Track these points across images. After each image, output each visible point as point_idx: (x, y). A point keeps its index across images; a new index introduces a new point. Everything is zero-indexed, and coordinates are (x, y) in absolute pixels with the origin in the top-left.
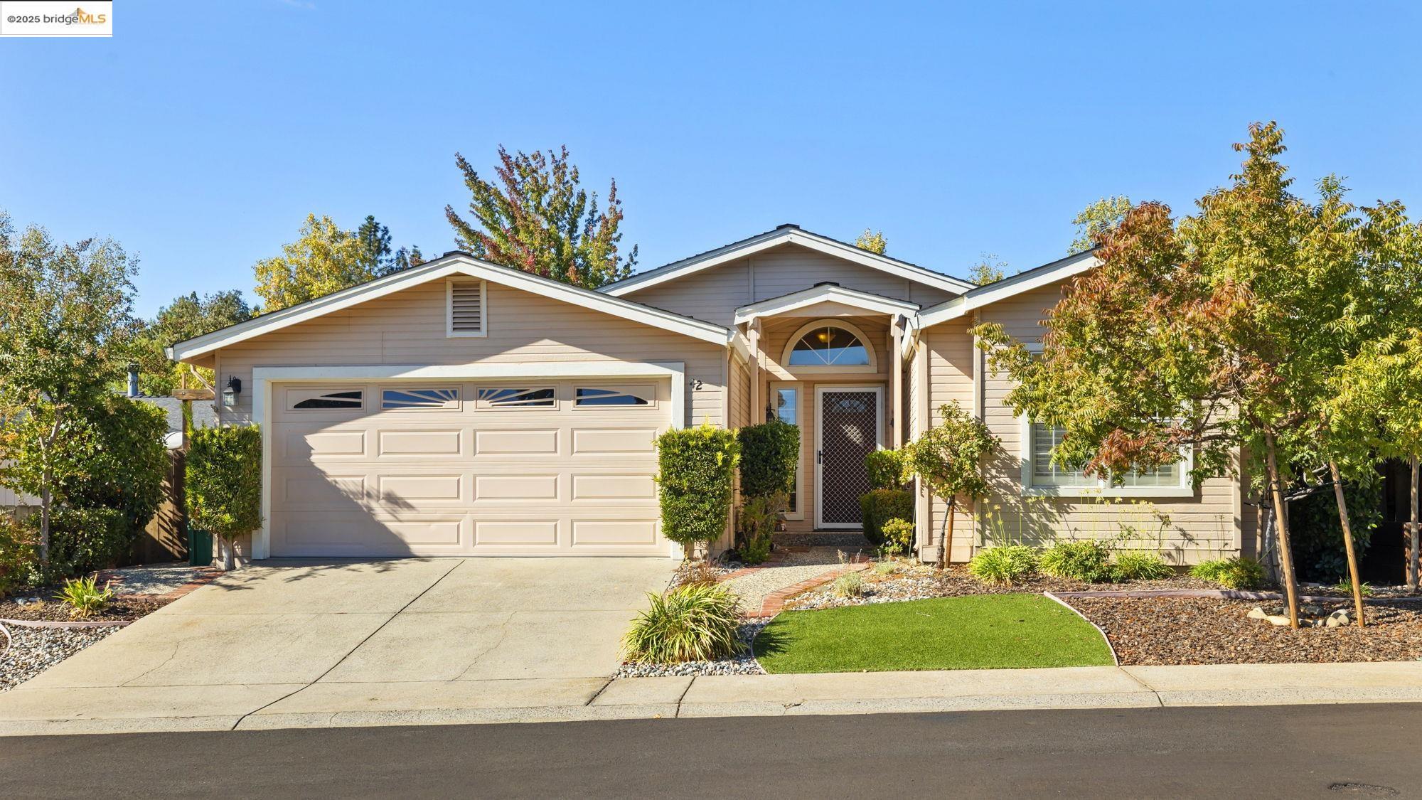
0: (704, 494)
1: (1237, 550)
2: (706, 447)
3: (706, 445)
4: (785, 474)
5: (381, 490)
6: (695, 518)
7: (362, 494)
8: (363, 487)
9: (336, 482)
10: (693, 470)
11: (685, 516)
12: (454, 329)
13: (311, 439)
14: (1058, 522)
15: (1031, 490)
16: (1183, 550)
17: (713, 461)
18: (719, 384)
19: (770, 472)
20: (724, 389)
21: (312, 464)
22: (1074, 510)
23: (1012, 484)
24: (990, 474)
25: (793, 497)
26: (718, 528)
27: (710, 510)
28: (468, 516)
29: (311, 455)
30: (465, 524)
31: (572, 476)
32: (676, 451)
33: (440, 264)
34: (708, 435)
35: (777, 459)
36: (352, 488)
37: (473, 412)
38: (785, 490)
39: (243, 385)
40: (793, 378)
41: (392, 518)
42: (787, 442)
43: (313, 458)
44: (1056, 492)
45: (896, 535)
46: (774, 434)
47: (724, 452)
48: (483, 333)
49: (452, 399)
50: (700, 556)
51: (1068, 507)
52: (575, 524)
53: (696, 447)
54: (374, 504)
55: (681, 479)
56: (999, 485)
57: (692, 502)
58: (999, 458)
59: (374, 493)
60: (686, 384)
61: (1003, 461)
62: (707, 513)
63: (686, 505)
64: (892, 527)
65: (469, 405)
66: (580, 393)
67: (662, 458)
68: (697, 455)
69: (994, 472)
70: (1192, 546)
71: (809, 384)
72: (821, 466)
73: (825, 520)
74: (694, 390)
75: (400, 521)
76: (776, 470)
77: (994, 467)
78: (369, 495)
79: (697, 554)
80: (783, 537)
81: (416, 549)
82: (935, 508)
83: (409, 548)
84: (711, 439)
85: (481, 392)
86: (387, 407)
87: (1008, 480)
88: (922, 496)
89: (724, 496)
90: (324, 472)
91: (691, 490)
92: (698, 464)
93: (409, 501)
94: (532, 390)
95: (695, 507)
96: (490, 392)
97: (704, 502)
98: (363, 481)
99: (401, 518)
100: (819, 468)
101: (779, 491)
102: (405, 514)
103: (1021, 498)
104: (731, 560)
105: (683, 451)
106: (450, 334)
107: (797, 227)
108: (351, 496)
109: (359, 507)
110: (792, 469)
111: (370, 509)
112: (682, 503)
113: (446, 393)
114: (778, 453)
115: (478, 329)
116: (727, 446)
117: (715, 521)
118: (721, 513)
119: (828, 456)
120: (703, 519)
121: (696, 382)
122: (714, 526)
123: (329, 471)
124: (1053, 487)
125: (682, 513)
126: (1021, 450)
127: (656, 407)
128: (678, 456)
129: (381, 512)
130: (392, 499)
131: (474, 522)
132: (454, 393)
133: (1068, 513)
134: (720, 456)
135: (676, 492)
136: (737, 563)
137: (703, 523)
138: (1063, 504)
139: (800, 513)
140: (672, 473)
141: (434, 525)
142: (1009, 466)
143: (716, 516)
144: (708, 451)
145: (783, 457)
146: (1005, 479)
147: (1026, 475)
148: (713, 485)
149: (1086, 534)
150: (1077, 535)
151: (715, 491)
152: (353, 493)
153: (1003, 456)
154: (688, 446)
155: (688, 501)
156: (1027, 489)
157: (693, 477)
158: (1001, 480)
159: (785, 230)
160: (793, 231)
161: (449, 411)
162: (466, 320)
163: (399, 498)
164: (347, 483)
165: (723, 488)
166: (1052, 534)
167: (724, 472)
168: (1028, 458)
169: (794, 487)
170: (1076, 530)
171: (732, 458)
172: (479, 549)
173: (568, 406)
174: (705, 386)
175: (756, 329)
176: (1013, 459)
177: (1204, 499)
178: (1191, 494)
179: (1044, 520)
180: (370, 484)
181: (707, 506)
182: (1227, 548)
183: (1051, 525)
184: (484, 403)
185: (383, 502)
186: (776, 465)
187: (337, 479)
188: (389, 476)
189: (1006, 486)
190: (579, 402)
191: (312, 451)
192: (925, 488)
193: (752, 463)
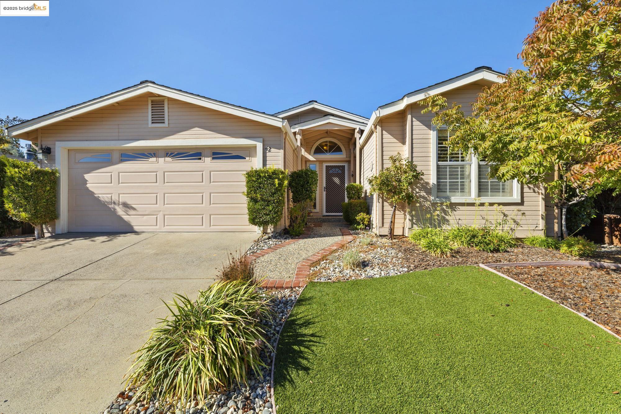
0: (269, 201)
1: (542, 230)
2: (270, 177)
3: (270, 176)
4: (312, 193)
5: (120, 201)
6: (264, 214)
7: (111, 203)
8: (111, 199)
9: (99, 197)
10: (263, 189)
11: (259, 213)
12: (152, 123)
13: (87, 176)
14: (450, 216)
15: (437, 199)
16: (514, 230)
17: (273, 184)
18: (279, 149)
19: (304, 192)
20: (282, 151)
21: (87, 189)
22: (459, 210)
23: (427, 196)
24: (416, 191)
25: (315, 204)
26: (276, 219)
27: (272, 210)
28: (161, 212)
29: (87, 184)
30: (160, 217)
31: (210, 194)
32: (254, 179)
33: (139, 87)
34: (270, 171)
35: (308, 186)
36: (107, 200)
37: (163, 163)
38: (311, 200)
39: (52, 150)
40: (315, 160)
41: (125, 214)
42: (312, 178)
43: (88, 185)
44: (450, 200)
45: (362, 220)
46: (306, 174)
47: (279, 179)
48: (166, 125)
49: (153, 157)
50: (270, 232)
51: (456, 208)
52: (212, 216)
53: (265, 176)
54: (116, 207)
55: (256, 194)
56: (421, 196)
57: (263, 205)
58: (420, 183)
59: (117, 202)
60: (263, 149)
61: (422, 184)
62: (271, 211)
63: (260, 207)
64: (361, 217)
65: (161, 160)
66: (214, 154)
67: (248, 182)
68: (265, 181)
69: (417, 190)
70: (520, 228)
71: (321, 162)
72: (325, 192)
73: (327, 212)
74: (267, 152)
75: (129, 215)
76: (307, 191)
77: (417, 187)
78: (114, 203)
79: (269, 231)
80: (311, 219)
81: (136, 228)
82: (385, 208)
83: (133, 228)
84: (272, 173)
85: (167, 154)
86: (122, 161)
87: (425, 194)
88: (379, 202)
89: (280, 203)
90: (93, 192)
91: (262, 199)
92: (266, 186)
93: (133, 206)
94: (191, 153)
95: (264, 209)
96: (172, 154)
97: (269, 206)
98: (111, 196)
99: (129, 214)
100: (324, 193)
101: (308, 200)
102: (132, 212)
103: (431, 203)
104: (285, 234)
105: (258, 179)
106: (150, 125)
107: (316, 102)
108: (106, 203)
109: (110, 208)
110: (314, 190)
111: (115, 209)
112: (258, 206)
113: (150, 154)
114: (308, 183)
115: (164, 122)
116: (281, 176)
117: (275, 216)
118: (278, 211)
119: (327, 189)
120: (268, 215)
121: (268, 148)
122: (274, 218)
123: (95, 192)
124: (448, 198)
125: (258, 211)
126: (432, 179)
127: (250, 161)
128: (255, 181)
129: (120, 211)
130: (126, 205)
131: (164, 216)
132: (154, 154)
133: (455, 211)
134: (277, 181)
135: (254, 200)
136: (288, 236)
137: (269, 216)
138: (453, 206)
139: (318, 209)
140: (252, 191)
141: (145, 217)
142: (425, 187)
143: (275, 213)
144: (270, 179)
145: (310, 185)
146: (423, 194)
147: (435, 191)
148: (274, 197)
149: (464, 222)
150: (460, 222)
151: (274, 200)
152: (106, 202)
153: (422, 182)
154: (260, 176)
155: (261, 205)
156: (435, 198)
157: (263, 193)
158: (421, 194)
159: (312, 103)
160: (315, 103)
161: (152, 163)
162: (158, 118)
163: (128, 204)
164: (104, 197)
165: (279, 198)
166: (447, 222)
167: (280, 190)
168: (435, 183)
169: (315, 199)
170: (459, 219)
171: (283, 183)
172: (167, 228)
173: (208, 160)
174: (272, 150)
175: (300, 134)
176: (427, 183)
177: (525, 203)
178: (520, 202)
179: (443, 214)
180: (115, 198)
181: (271, 208)
182: (537, 229)
183: (447, 217)
184: (168, 159)
185: (121, 206)
186: (307, 188)
187: (100, 195)
188: (124, 194)
189: (423, 197)
190: (213, 158)
191: (88, 182)
192: (380, 199)
193: (296, 187)
